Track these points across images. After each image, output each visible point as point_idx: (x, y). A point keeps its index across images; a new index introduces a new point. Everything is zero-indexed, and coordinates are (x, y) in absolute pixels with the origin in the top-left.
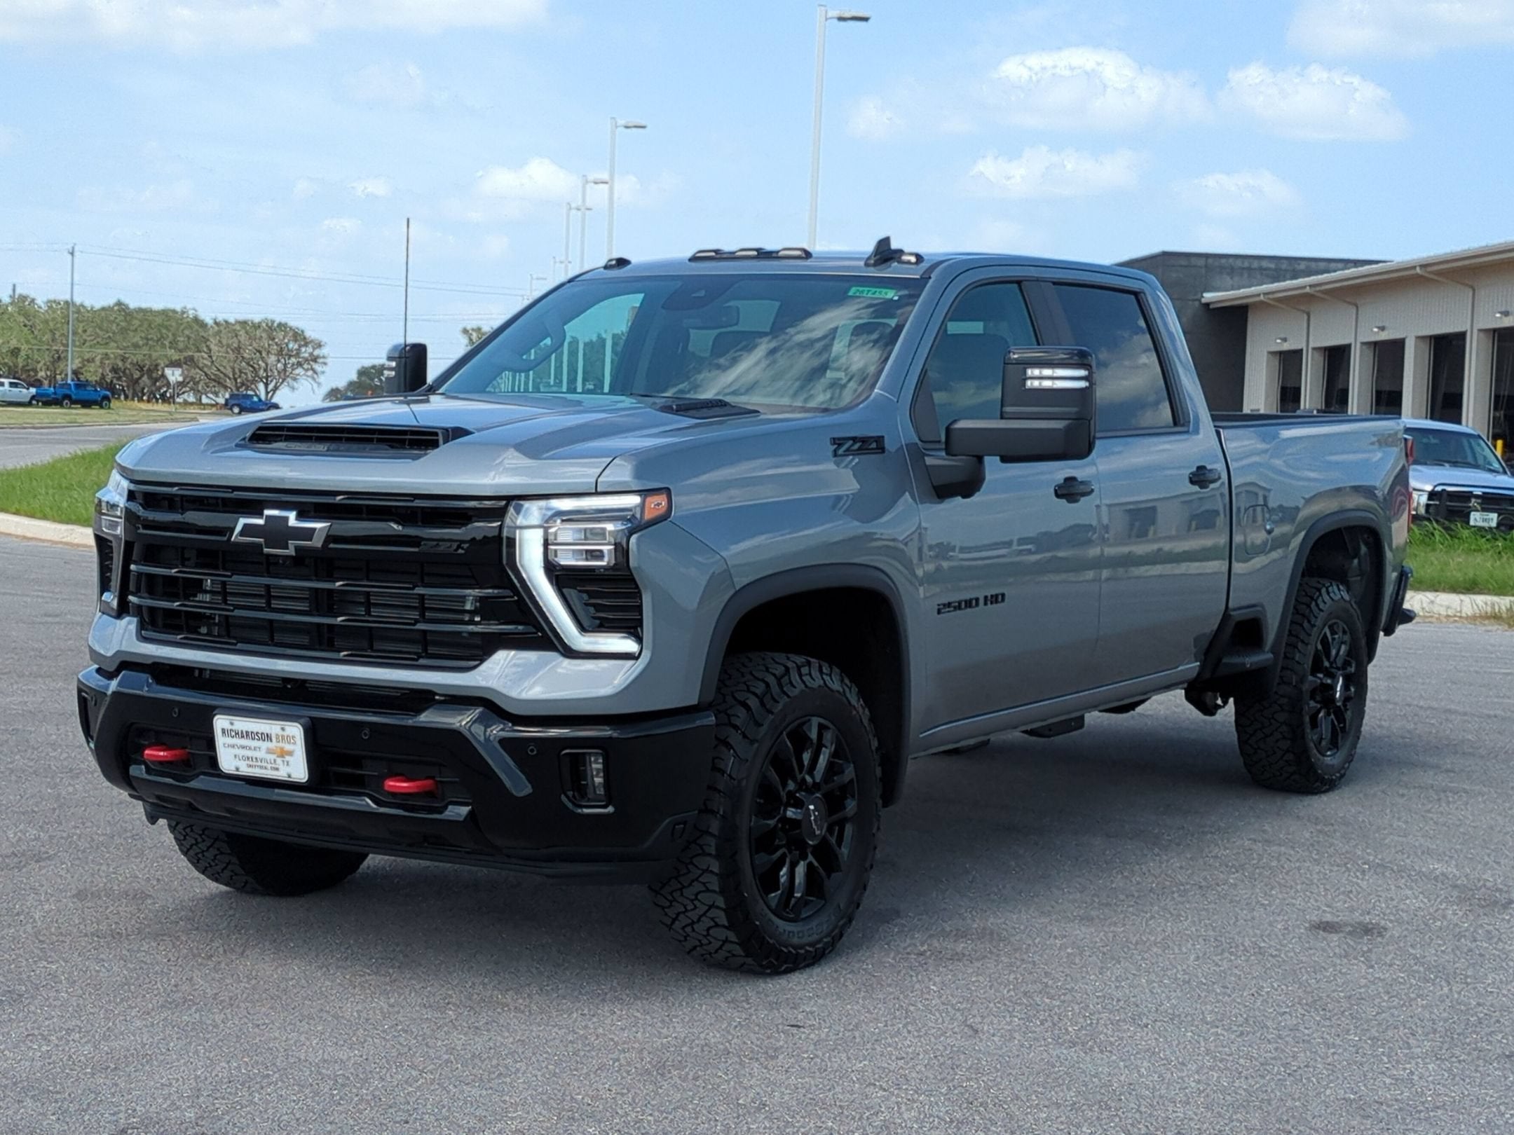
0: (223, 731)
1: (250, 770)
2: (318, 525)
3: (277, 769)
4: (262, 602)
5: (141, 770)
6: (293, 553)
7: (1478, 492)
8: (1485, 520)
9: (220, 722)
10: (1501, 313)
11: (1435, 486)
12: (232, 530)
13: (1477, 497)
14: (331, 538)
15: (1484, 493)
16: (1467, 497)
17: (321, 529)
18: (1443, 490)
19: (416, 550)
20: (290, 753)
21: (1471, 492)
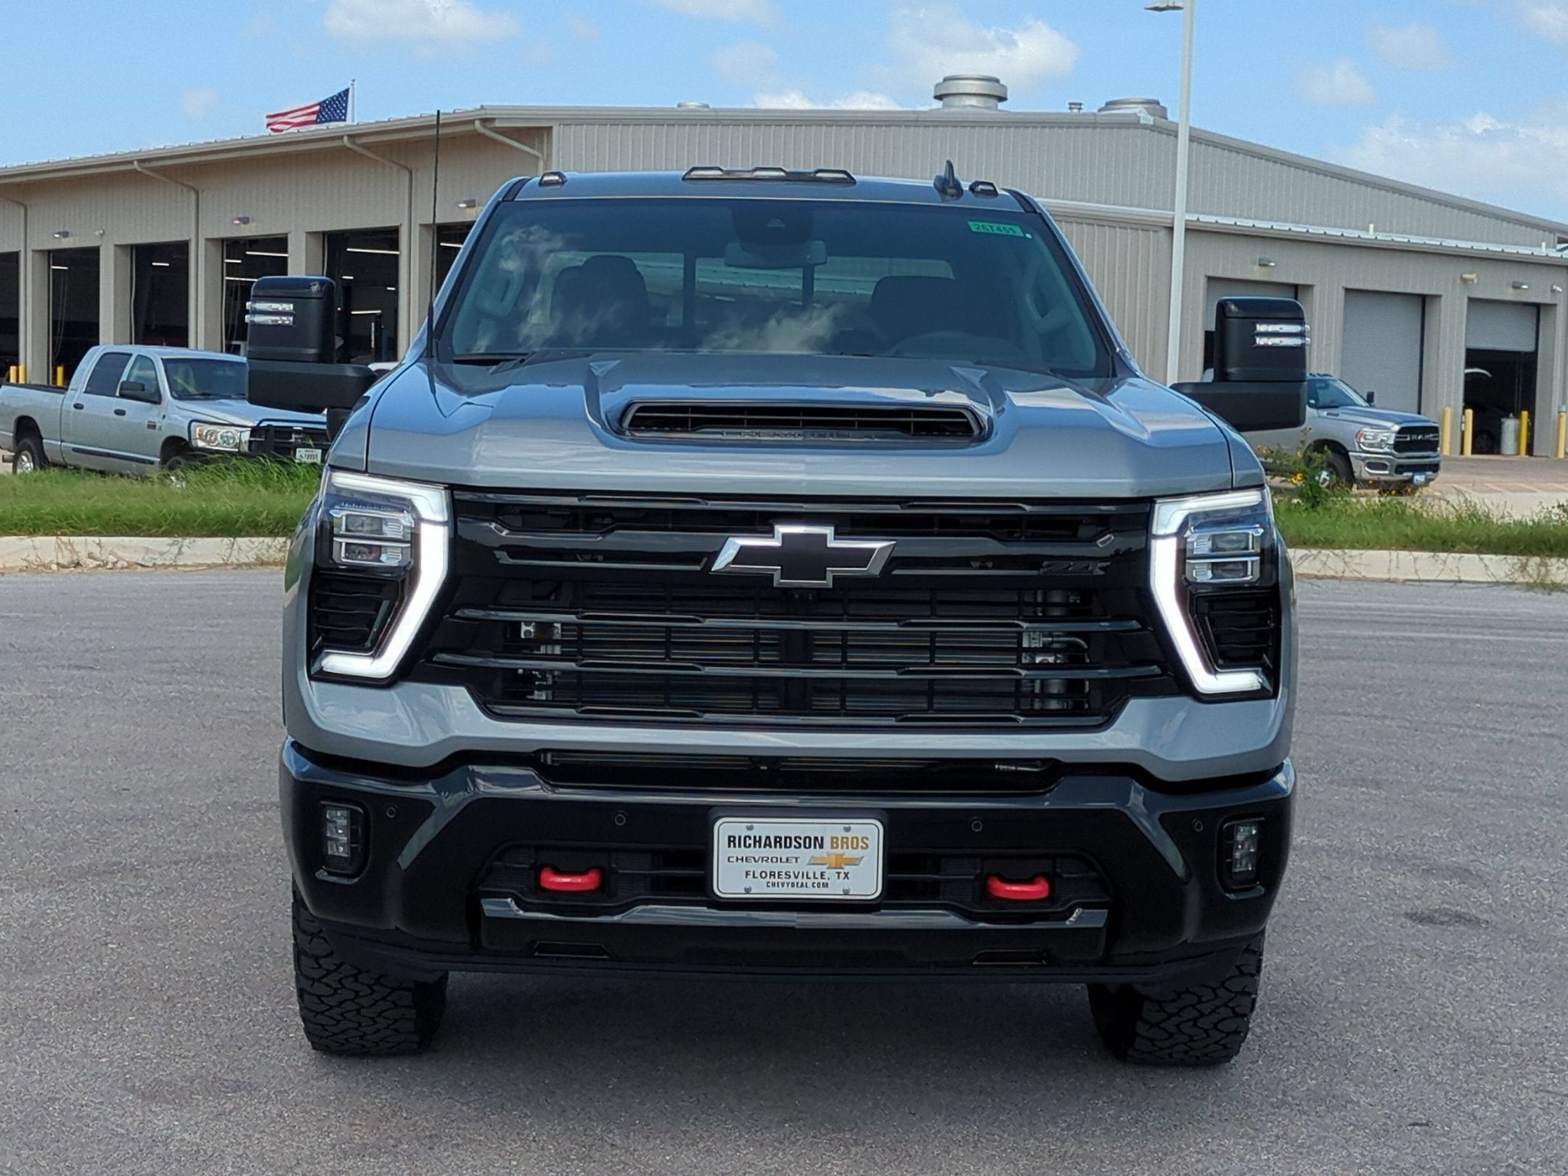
0: (731, 840)
1: (771, 890)
2: (877, 545)
3: (826, 885)
4: (747, 655)
5: (508, 905)
6: (831, 585)
7: (298, 427)
8: (309, 457)
9: (724, 828)
10: (239, 219)
11: (261, 422)
12: (714, 555)
13: (298, 432)
14: (894, 561)
15: (304, 428)
16: (288, 432)
17: (882, 549)
18: (268, 426)
19: (1034, 573)
20: (854, 862)
21: (291, 427)
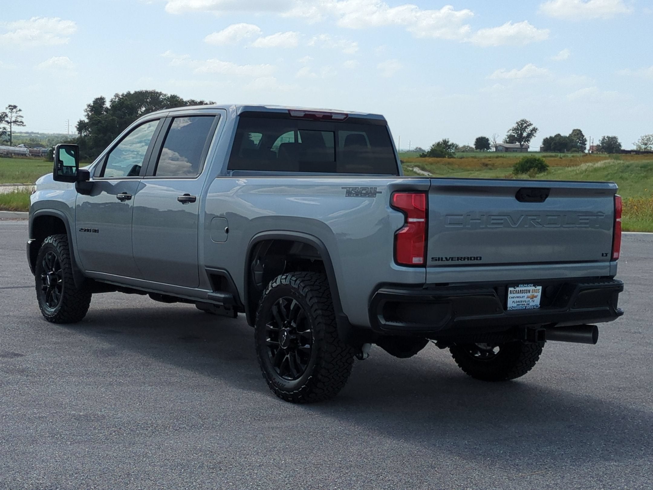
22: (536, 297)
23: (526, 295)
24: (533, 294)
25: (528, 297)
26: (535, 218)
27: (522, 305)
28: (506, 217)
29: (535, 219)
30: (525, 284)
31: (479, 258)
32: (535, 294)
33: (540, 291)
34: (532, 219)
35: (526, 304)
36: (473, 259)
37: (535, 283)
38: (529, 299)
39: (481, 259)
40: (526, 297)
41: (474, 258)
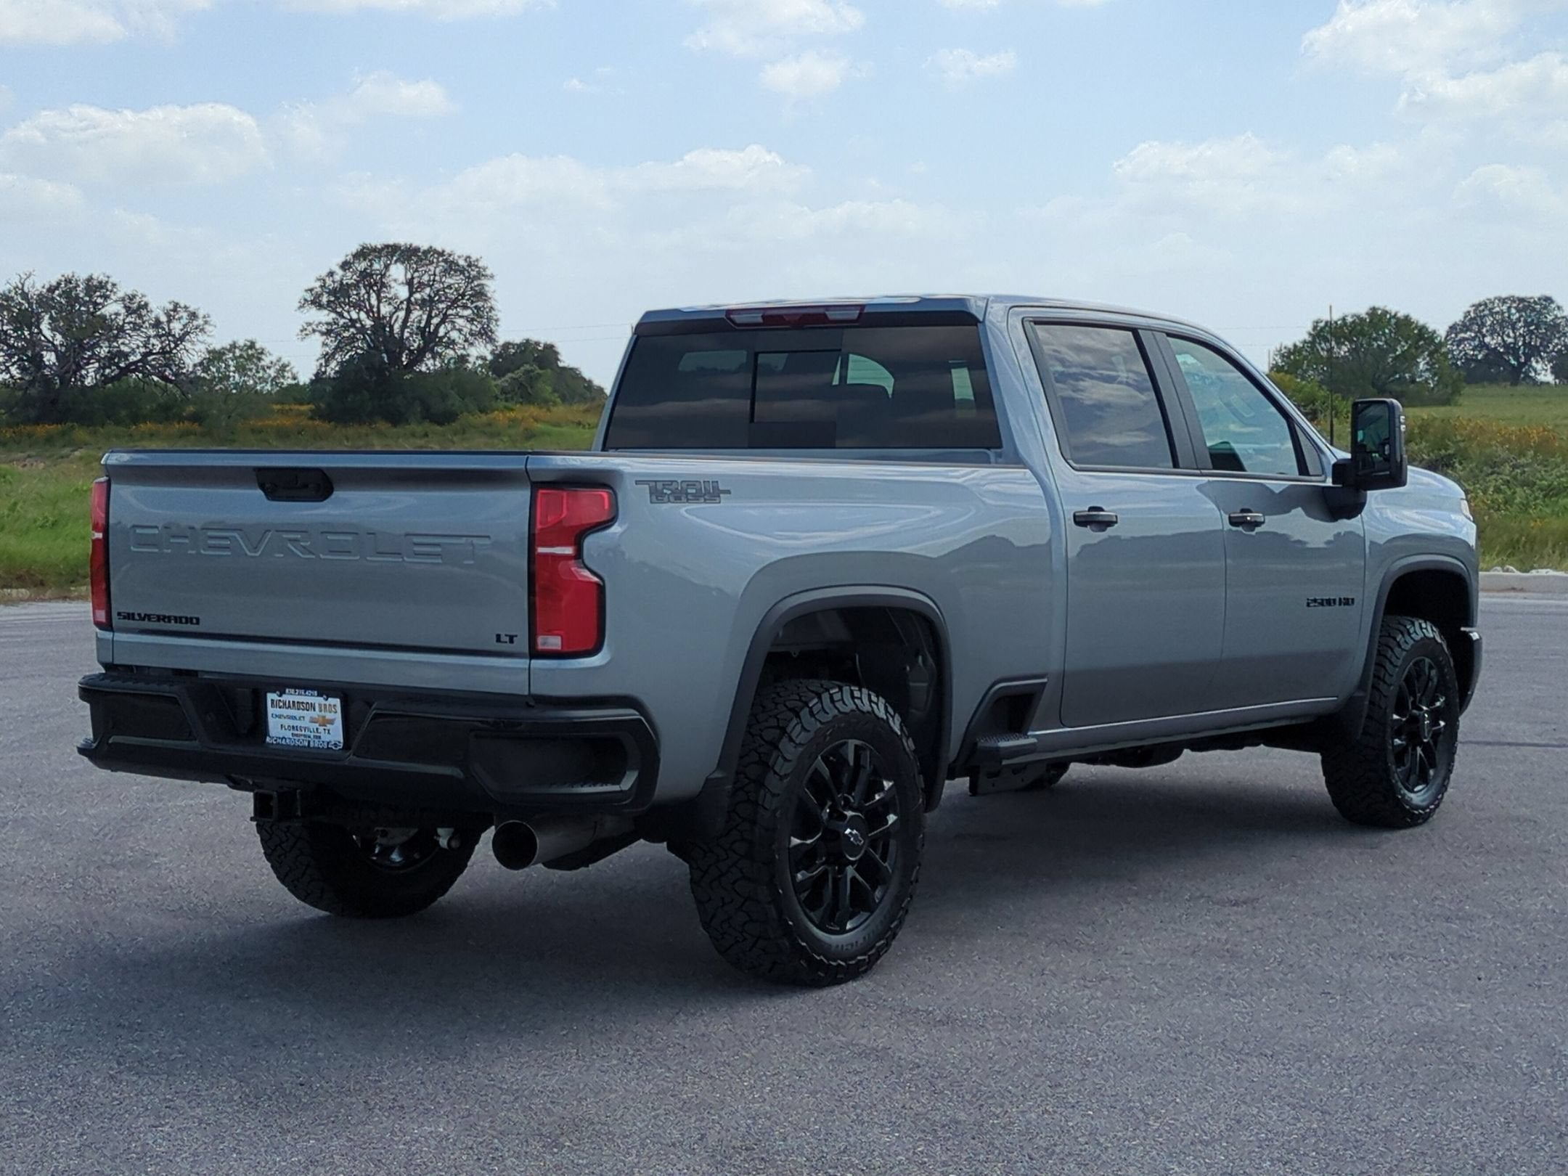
22: (331, 722)
23: (308, 714)
24: (323, 713)
25: (313, 721)
26: (299, 536)
27: (305, 736)
28: (235, 534)
29: (296, 540)
30: (300, 688)
31: (194, 621)
32: (329, 716)
33: (339, 709)
34: (290, 540)
35: (312, 735)
36: (184, 620)
37: (325, 689)
38: (317, 725)
39: (198, 623)
40: (307, 719)
41: (186, 618)
